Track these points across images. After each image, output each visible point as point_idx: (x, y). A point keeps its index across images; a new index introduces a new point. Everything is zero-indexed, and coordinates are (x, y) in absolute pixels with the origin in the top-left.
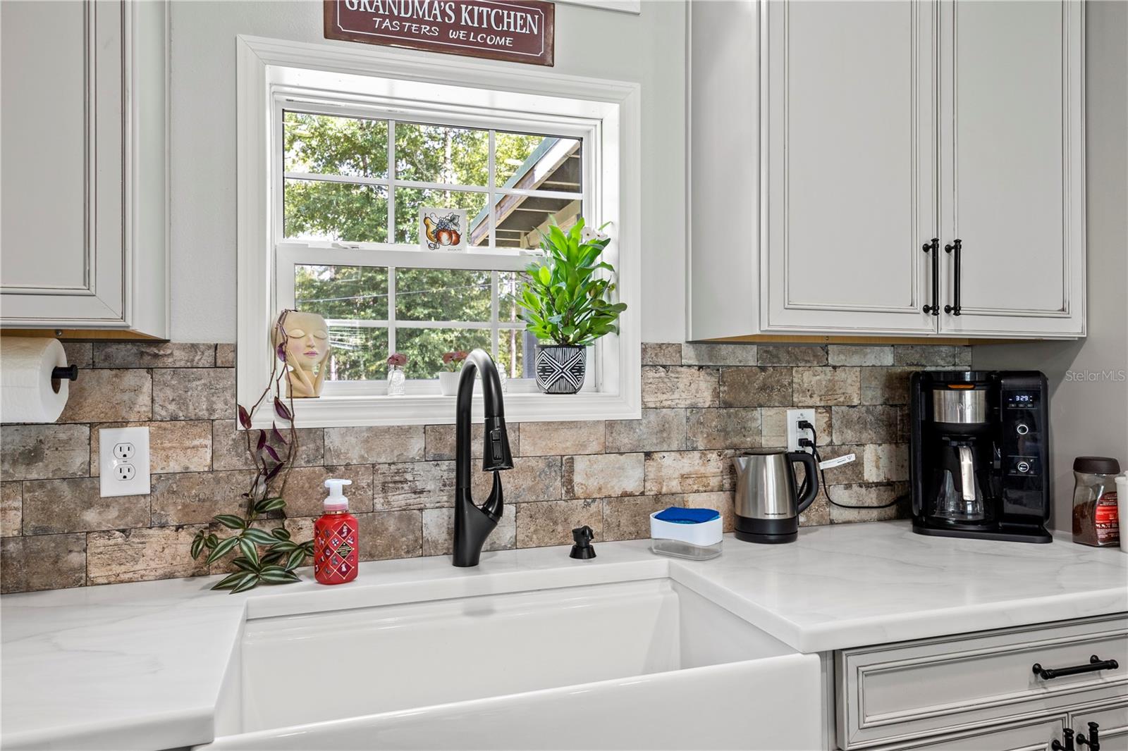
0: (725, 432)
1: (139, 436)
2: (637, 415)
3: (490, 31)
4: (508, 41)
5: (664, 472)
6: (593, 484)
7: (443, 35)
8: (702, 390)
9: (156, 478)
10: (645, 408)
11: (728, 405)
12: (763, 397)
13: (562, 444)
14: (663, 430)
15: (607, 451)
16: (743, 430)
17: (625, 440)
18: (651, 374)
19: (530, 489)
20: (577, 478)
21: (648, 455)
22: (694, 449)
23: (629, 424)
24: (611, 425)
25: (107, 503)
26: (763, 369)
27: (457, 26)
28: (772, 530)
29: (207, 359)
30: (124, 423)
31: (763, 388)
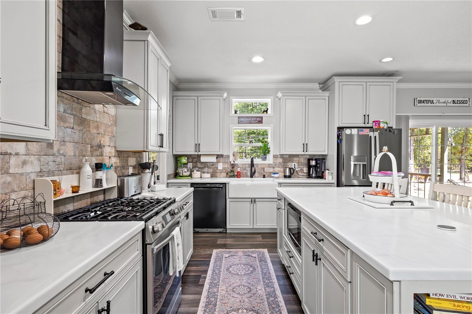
0: (284, 165)
1: (221, 164)
2: (272, 163)
3: (255, 121)
4: (257, 121)
5: (276, 170)
6: (267, 171)
7: (250, 122)
8: (281, 160)
9: (223, 168)
10: (273, 162)
11: (284, 162)
12: (289, 161)
13: (263, 166)
14: (276, 165)
15: (269, 167)
16: (286, 165)
17: (271, 166)
18: (274, 158)
19: (260, 171)
20: (265, 170)
21: (274, 168)
22: (280, 167)
23: (271, 164)
24: (269, 164)
25: (219, 170)
26: (289, 158)
27: (252, 121)
28: (287, 176)
29: (227, 157)
30: (220, 163)
31: (289, 160)
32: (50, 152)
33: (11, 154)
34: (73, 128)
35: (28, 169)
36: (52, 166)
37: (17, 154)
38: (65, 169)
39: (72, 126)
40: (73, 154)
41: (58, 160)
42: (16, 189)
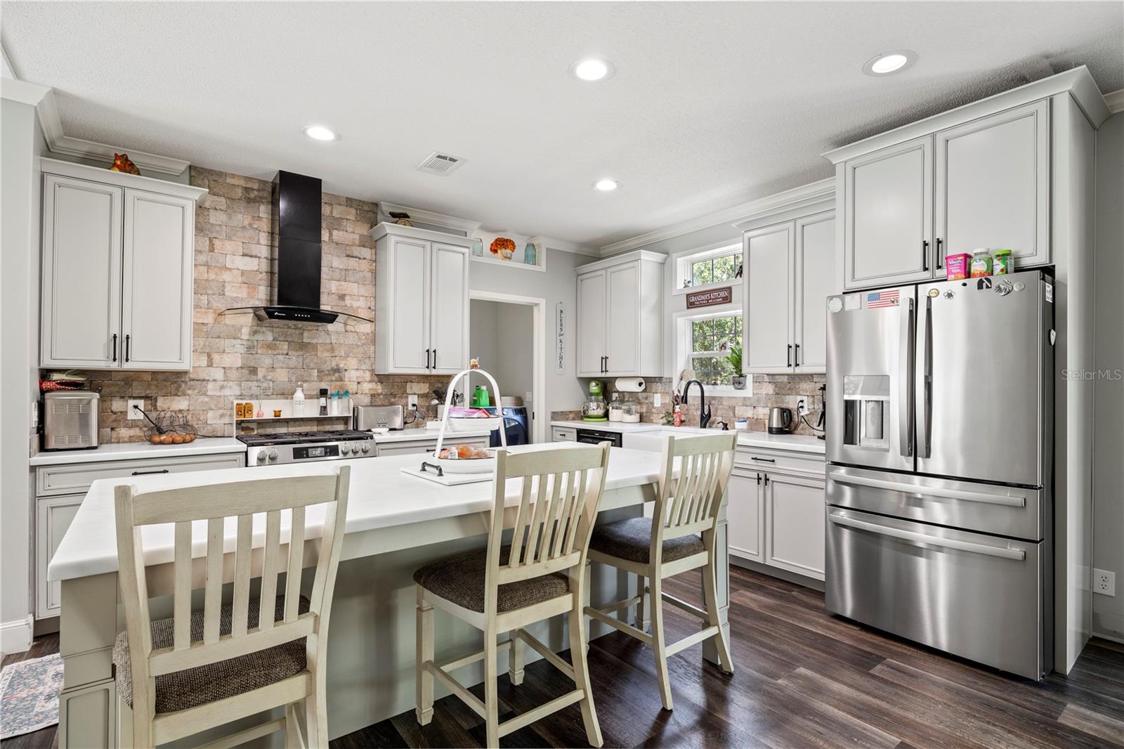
0: (777, 402)
1: (659, 395)
2: (752, 396)
3: (717, 298)
4: (721, 299)
5: (759, 413)
6: (740, 414)
7: (708, 302)
8: (769, 389)
9: (662, 404)
10: (753, 394)
11: (778, 394)
12: (789, 392)
13: (733, 403)
14: (758, 400)
15: (744, 405)
16: (783, 402)
17: (748, 403)
18: (755, 384)
20: (736, 412)
21: (754, 407)
22: (767, 407)
23: (749, 398)
24: (744, 398)
25: (655, 408)
26: (789, 383)
27: (710, 299)
29: (668, 381)
30: (657, 393)
31: (789, 389)
32: (254, 378)
33: (208, 380)
34: (287, 354)
35: (227, 392)
36: (255, 391)
37: (215, 380)
38: (275, 393)
39: (286, 352)
40: (286, 379)
41: (265, 385)
42: (213, 407)
